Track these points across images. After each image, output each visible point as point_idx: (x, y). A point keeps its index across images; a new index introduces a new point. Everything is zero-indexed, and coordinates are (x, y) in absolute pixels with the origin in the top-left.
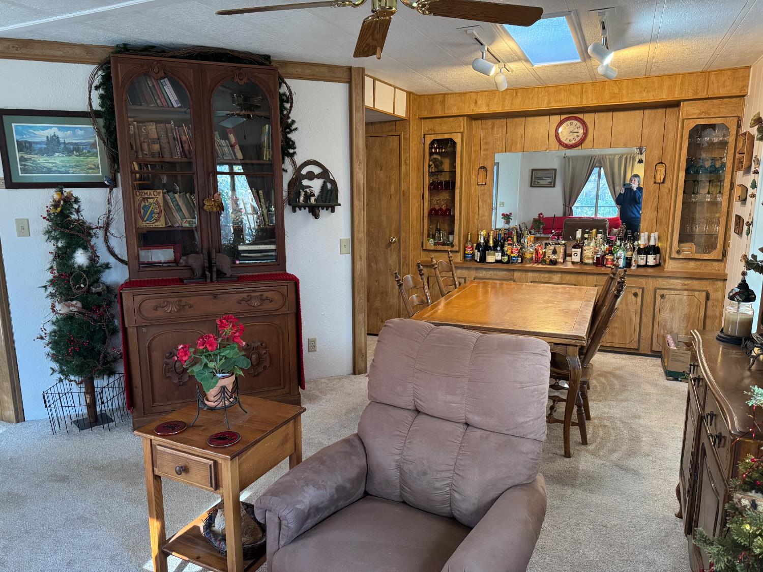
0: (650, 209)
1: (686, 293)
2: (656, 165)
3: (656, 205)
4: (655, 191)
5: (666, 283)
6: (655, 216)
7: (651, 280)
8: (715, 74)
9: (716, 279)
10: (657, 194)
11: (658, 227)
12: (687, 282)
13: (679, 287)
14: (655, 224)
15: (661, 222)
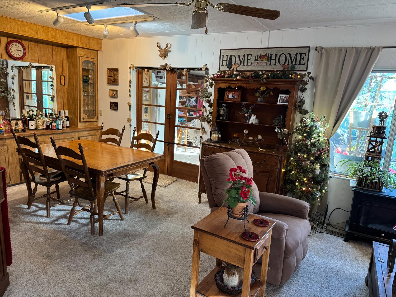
0: (60, 98)
1: (90, 137)
2: (61, 76)
3: (62, 96)
4: (61, 89)
5: (82, 134)
6: (62, 102)
7: (76, 133)
8: (92, 39)
9: (98, 129)
10: (62, 91)
11: (64, 107)
12: (89, 132)
13: (87, 135)
14: (63, 105)
15: (65, 105)
